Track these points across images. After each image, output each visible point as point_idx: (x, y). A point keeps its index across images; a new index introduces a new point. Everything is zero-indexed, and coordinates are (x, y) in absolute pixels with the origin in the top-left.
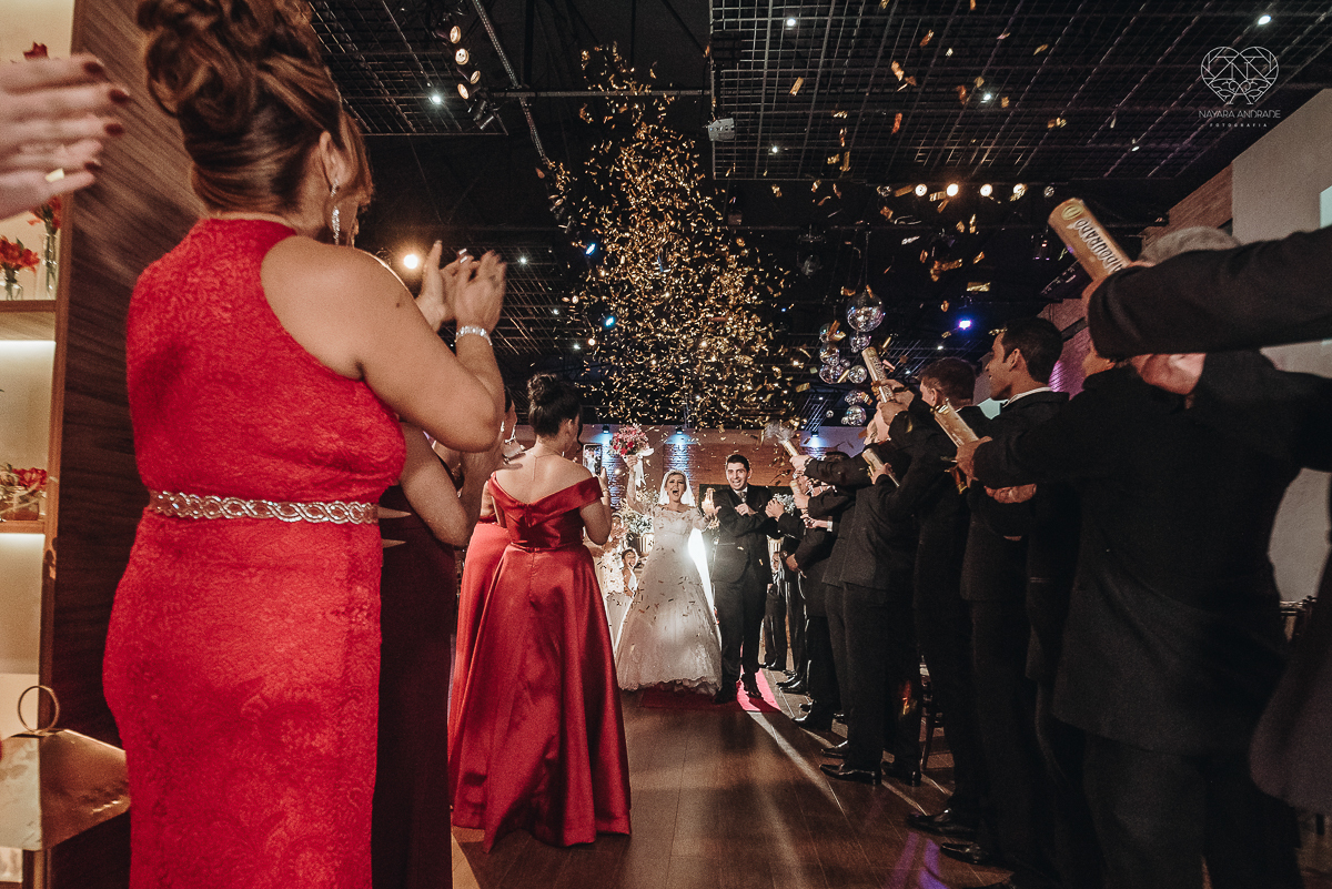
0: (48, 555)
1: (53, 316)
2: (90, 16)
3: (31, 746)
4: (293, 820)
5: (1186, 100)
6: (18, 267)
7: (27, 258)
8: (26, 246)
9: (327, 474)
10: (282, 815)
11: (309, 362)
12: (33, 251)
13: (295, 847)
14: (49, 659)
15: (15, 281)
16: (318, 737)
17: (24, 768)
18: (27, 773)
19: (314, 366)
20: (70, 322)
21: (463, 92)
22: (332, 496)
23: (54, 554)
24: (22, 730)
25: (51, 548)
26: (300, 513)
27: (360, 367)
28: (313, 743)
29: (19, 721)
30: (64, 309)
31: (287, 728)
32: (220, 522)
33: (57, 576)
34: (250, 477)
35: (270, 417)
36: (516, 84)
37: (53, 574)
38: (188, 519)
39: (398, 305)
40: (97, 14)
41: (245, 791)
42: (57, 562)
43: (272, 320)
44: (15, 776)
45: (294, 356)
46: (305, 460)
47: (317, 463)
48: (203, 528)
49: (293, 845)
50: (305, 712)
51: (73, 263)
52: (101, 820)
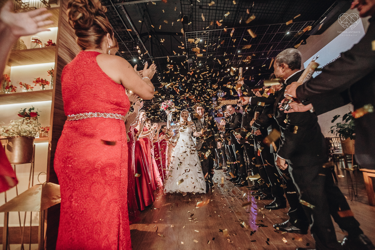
0: (49, 145)
1: (52, 93)
2: (61, 33)
3: (40, 187)
4: (109, 194)
5: (276, 49)
6: (45, 85)
7: (47, 83)
8: (47, 80)
9: (115, 107)
10: (105, 194)
11: (109, 79)
12: (49, 81)
13: (109, 203)
14: (49, 169)
15: (44, 88)
16: (115, 172)
17: (38, 192)
18: (38, 193)
19: (111, 80)
20: (55, 94)
21: (140, 58)
22: (115, 112)
23: (51, 144)
24: (39, 183)
25: (50, 143)
26: (108, 115)
27: (121, 81)
28: (114, 174)
29: (38, 181)
30: (54, 91)
31: (107, 170)
32: (88, 119)
33: (51, 149)
34: (96, 107)
35: (100, 92)
36: (150, 56)
37: (50, 149)
38: (79, 120)
39: (129, 67)
40: (62, 33)
41: (96, 188)
42: (52, 146)
43: (100, 70)
44: (35, 194)
45: (106, 77)
46: (109, 102)
47: (112, 103)
48: (84, 121)
49: (109, 202)
50: (112, 166)
51: (56, 82)
52: (57, 203)
